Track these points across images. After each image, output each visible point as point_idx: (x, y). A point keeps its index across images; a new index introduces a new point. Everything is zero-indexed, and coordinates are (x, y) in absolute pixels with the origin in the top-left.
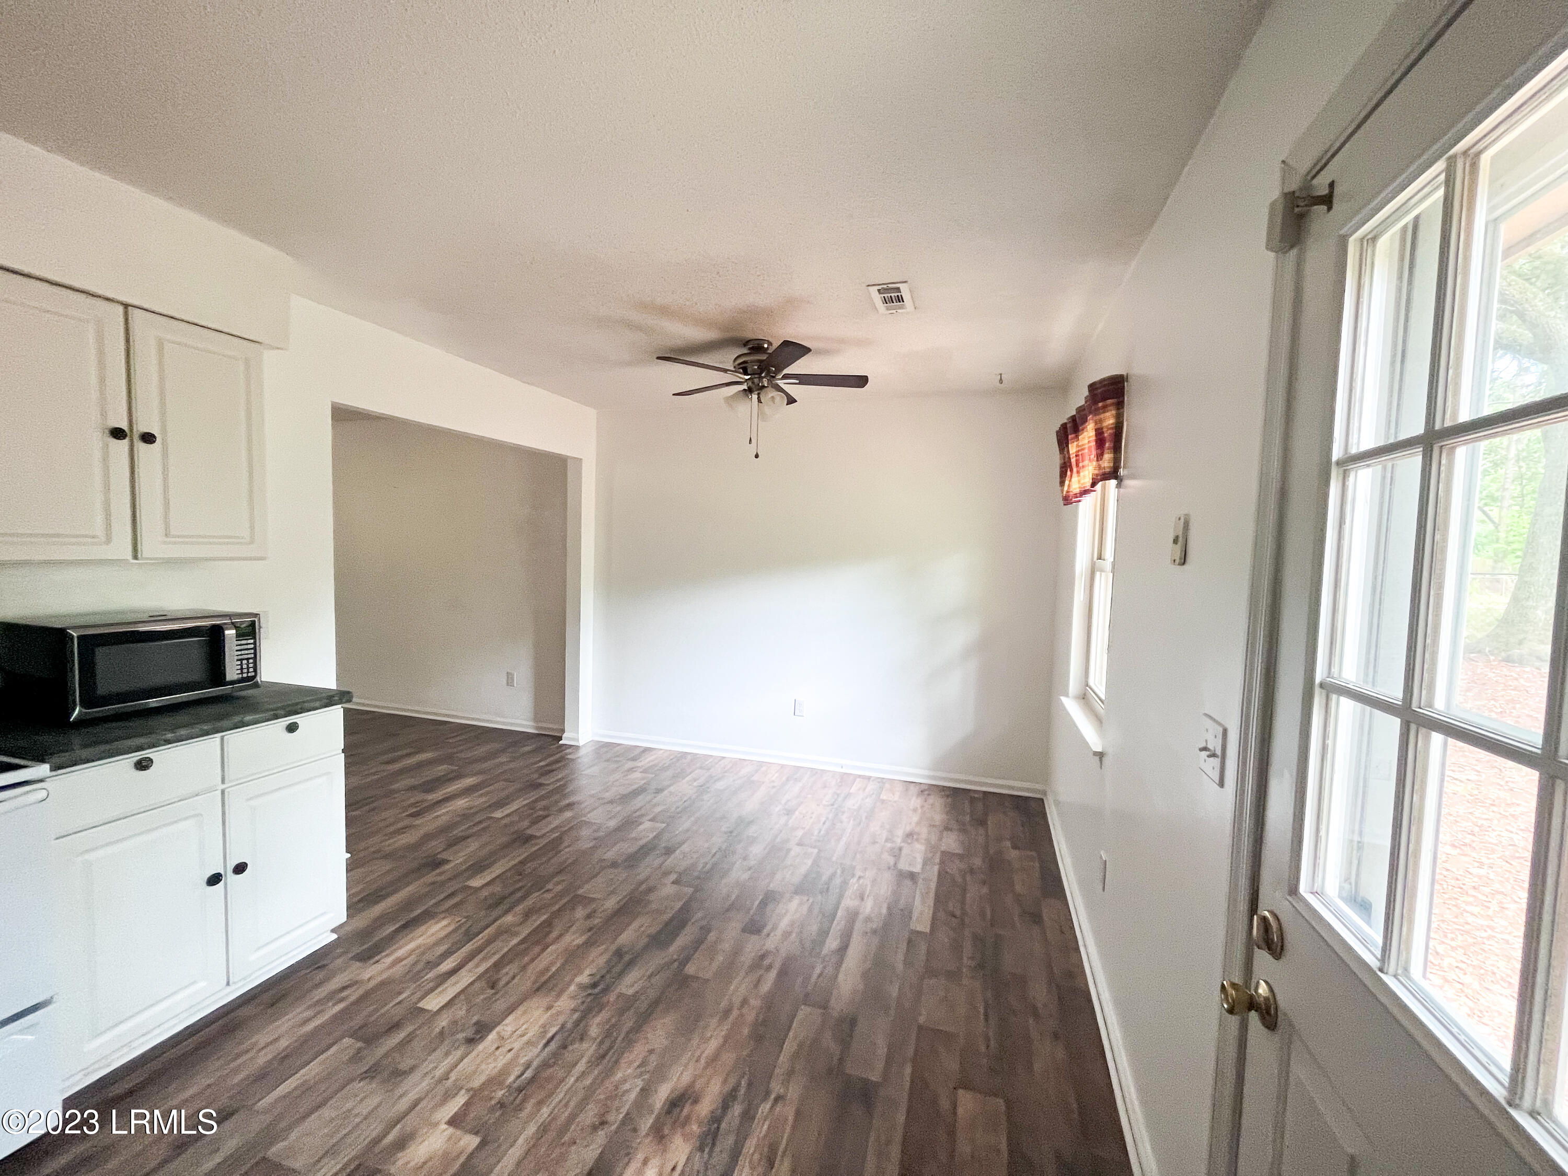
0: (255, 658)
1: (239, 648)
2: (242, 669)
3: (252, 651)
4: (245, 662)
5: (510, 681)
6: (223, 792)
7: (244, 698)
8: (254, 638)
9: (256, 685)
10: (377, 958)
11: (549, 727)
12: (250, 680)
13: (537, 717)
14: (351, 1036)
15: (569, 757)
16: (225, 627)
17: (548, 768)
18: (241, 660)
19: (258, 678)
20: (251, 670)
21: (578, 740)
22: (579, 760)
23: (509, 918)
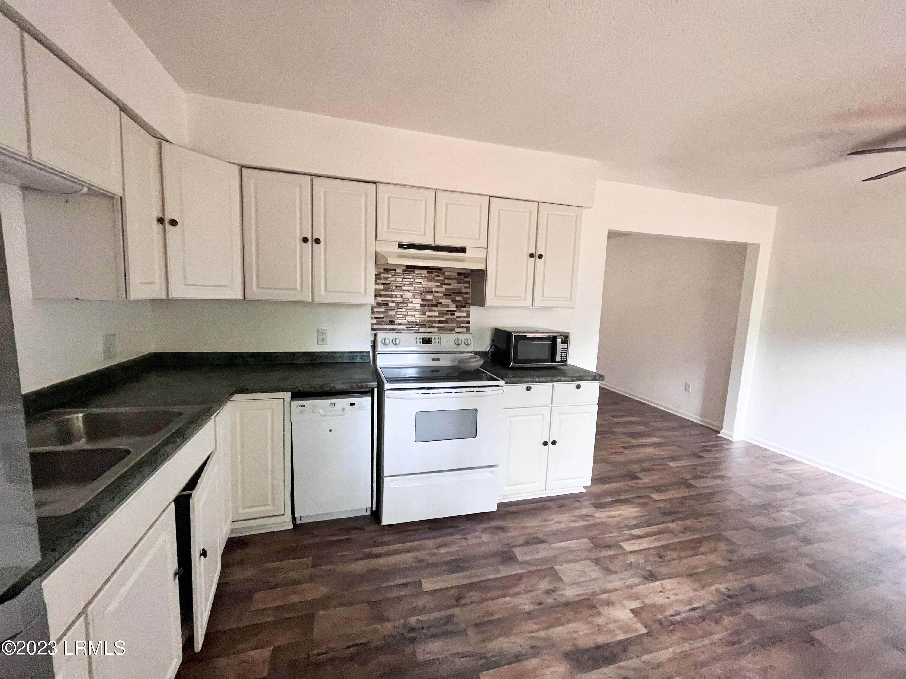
0: (567, 353)
1: (562, 347)
2: (562, 357)
3: (566, 349)
4: (563, 354)
5: (687, 387)
6: (551, 408)
7: (560, 369)
8: (567, 344)
9: (566, 365)
10: (603, 510)
11: (712, 423)
12: (564, 362)
13: (704, 413)
14: (589, 539)
15: (725, 446)
16: (558, 337)
17: (708, 448)
18: (562, 353)
19: (567, 362)
20: (565, 358)
21: (732, 437)
22: (732, 450)
23: (673, 526)
